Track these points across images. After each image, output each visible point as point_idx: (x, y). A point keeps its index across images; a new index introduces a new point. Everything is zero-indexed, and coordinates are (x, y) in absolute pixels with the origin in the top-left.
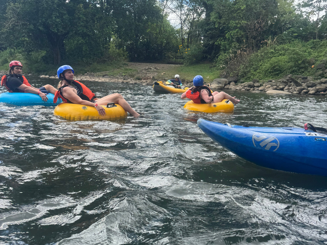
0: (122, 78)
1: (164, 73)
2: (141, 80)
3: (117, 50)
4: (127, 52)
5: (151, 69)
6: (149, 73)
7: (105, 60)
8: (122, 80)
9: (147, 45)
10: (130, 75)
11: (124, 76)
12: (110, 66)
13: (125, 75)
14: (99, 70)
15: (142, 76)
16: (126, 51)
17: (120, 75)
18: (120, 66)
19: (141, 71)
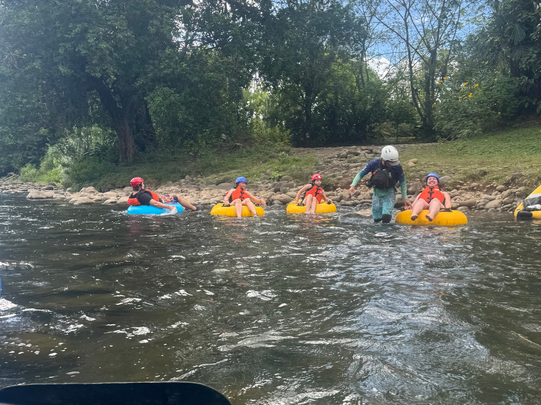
0: (270, 185)
1: (415, 160)
2: (335, 189)
3: (269, 130)
4: (289, 131)
5: (357, 154)
6: (356, 167)
7: (236, 146)
8: (269, 193)
9: (331, 112)
10: (295, 177)
11: (278, 180)
12: (246, 157)
13: (280, 177)
14: (215, 169)
15: (334, 176)
16: (287, 128)
17: (265, 178)
18: (271, 157)
19: (329, 162)
